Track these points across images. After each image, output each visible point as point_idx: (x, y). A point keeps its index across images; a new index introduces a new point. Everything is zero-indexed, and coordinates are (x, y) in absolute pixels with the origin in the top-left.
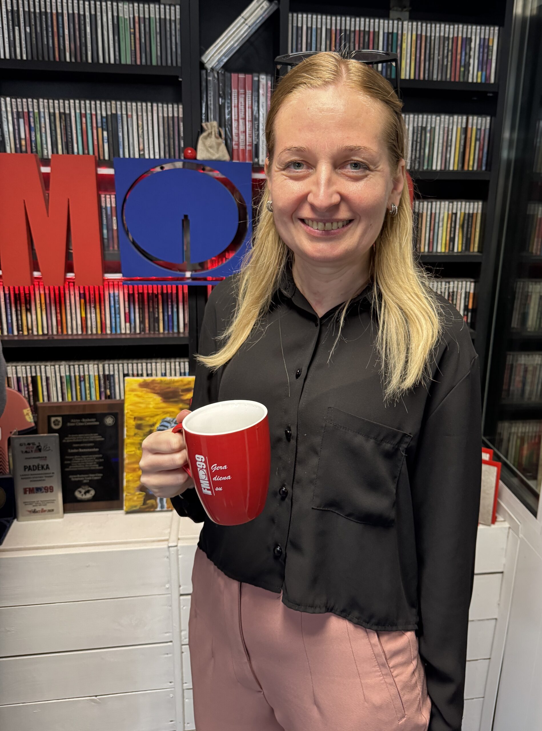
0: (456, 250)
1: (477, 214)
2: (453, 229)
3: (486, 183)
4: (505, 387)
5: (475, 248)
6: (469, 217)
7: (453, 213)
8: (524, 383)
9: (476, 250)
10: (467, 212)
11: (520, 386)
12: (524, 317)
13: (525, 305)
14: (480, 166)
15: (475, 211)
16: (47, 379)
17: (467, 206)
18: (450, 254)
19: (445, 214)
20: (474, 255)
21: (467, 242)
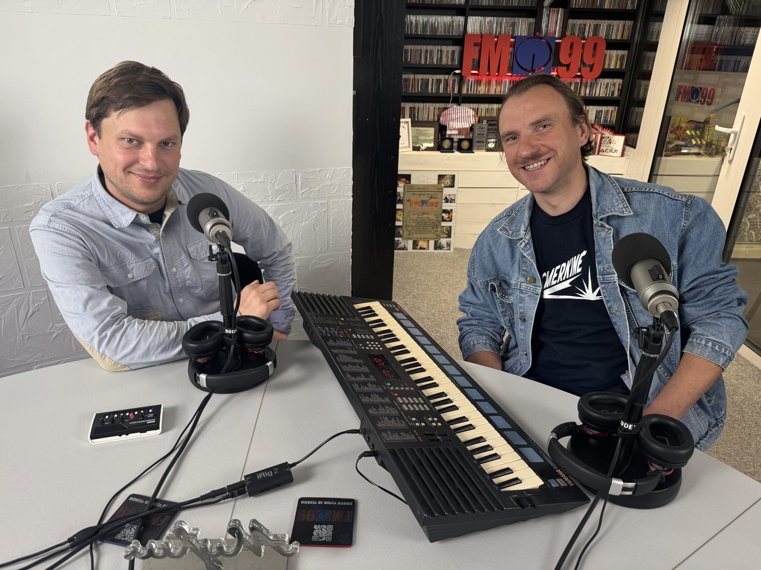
0: (617, 68)
2: (617, 60)
3: (630, 44)
4: (629, 119)
5: (624, 67)
6: (623, 56)
7: (617, 55)
8: (636, 119)
10: (622, 54)
11: (635, 119)
12: (639, 93)
13: (639, 89)
14: (628, 38)
15: (625, 54)
16: (482, 109)
17: (623, 52)
18: (615, 69)
19: (615, 55)
20: (623, 69)
21: (621, 65)
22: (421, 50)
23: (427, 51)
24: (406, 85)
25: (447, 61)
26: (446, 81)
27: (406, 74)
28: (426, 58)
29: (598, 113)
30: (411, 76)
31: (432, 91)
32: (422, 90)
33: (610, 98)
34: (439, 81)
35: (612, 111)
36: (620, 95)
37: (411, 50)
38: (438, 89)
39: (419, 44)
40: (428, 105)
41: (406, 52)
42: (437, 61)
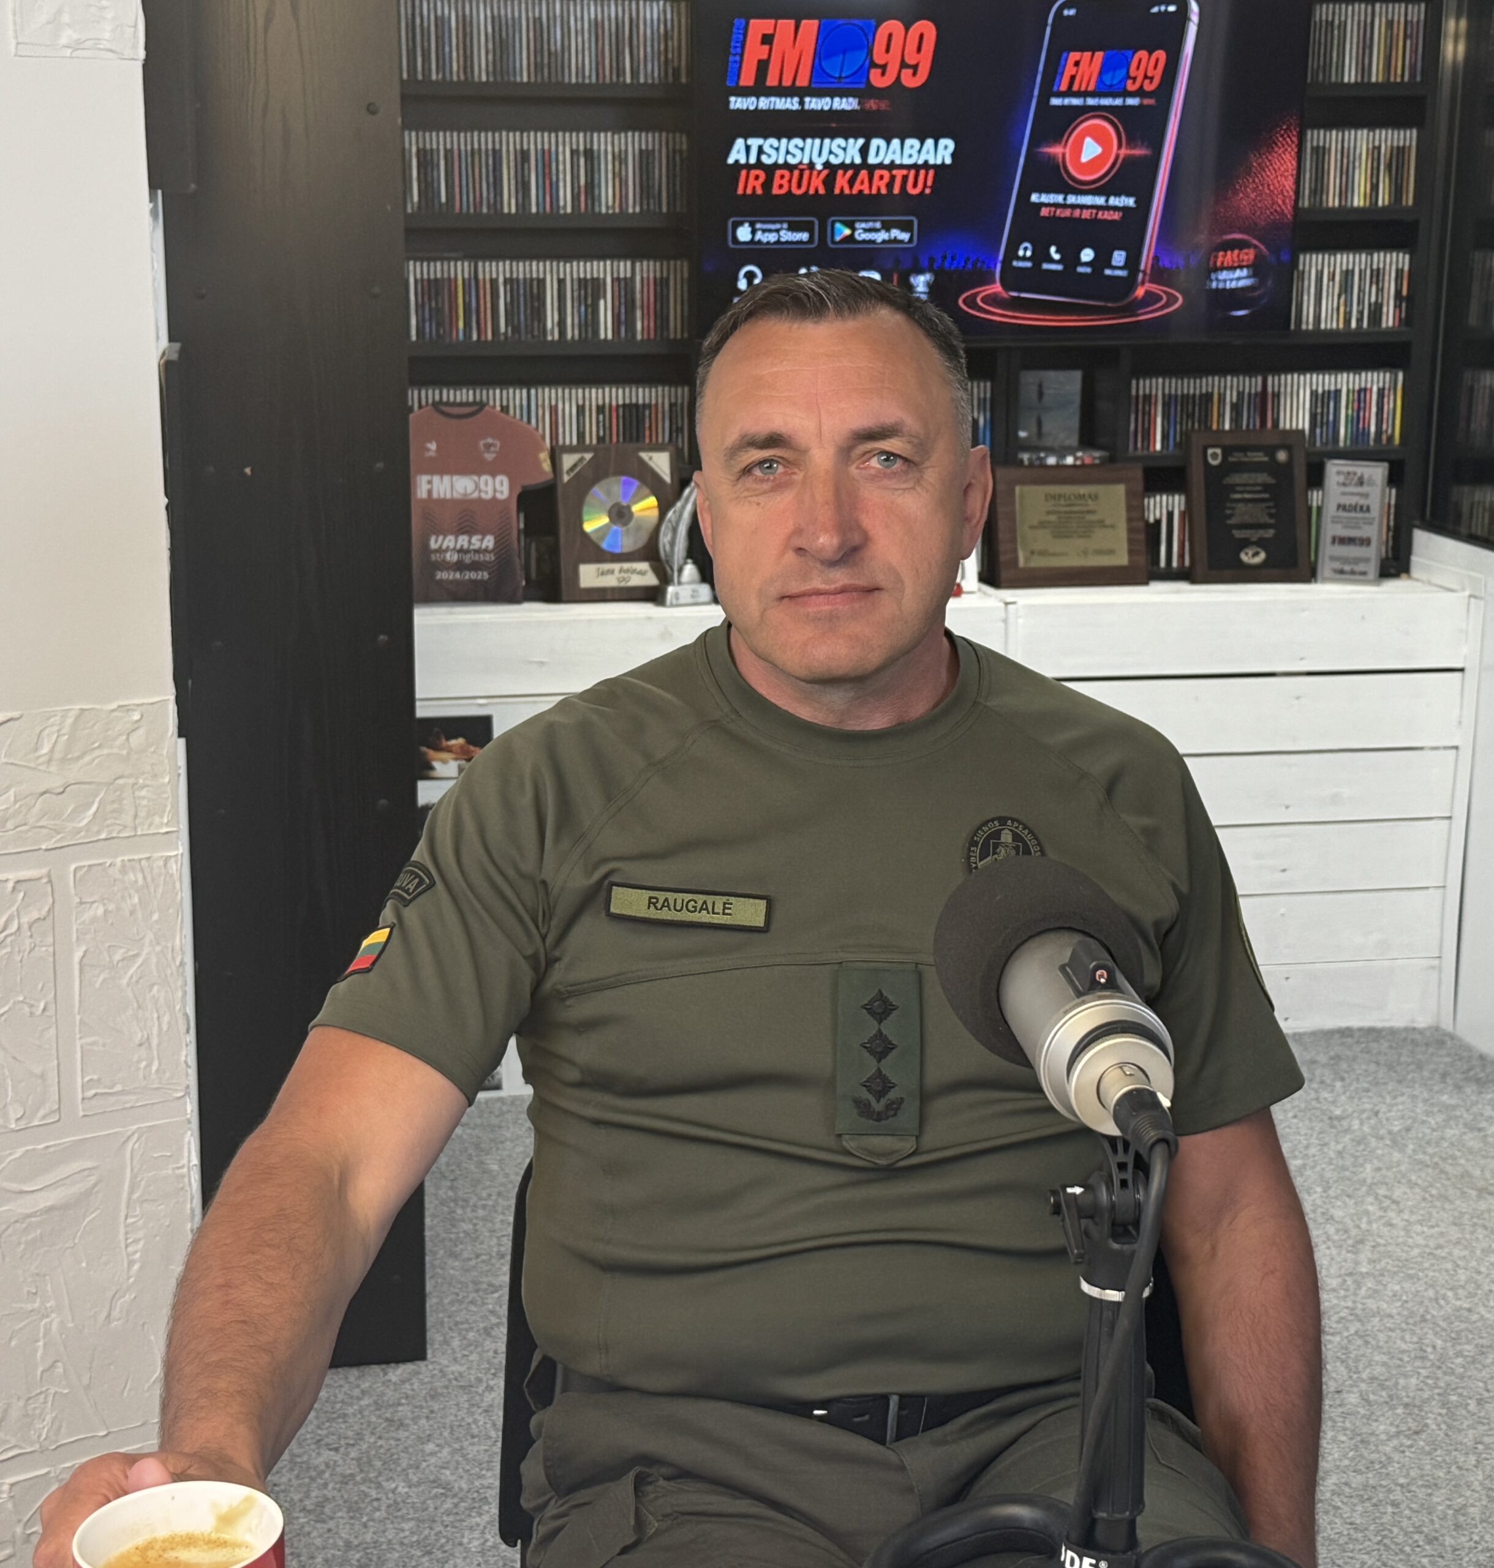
0: (1380, 203)
1: (1410, 146)
2: (1375, 172)
3: (1422, 100)
5: (1409, 200)
6: (1399, 153)
7: (1374, 147)
9: (1410, 202)
10: (1395, 144)
14: (1413, 75)
15: (1408, 144)
17: (1396, 136)
18: (1373, 208)
19: (1363, 149)
20: (1407, 210)
21: (1397, 191)
22: (496, 154)
23: (524, 156)
24: (439, 310)
25: (623, 198)
26: (624, 286)
27: (435, 260)
28: (523, 187)
29: (1322, 401)
30: (460, 270)
31: (562, 332)
32: (516, 329)
33: (1367, 333)
34: (591, 290)
35: (1381, 393)
36: (1407, 321)
37: (448, 153)
38: (590, 322)
39: (483, 128)
40: (548, 395)
41: (426, 159)
42: (575, 198)
